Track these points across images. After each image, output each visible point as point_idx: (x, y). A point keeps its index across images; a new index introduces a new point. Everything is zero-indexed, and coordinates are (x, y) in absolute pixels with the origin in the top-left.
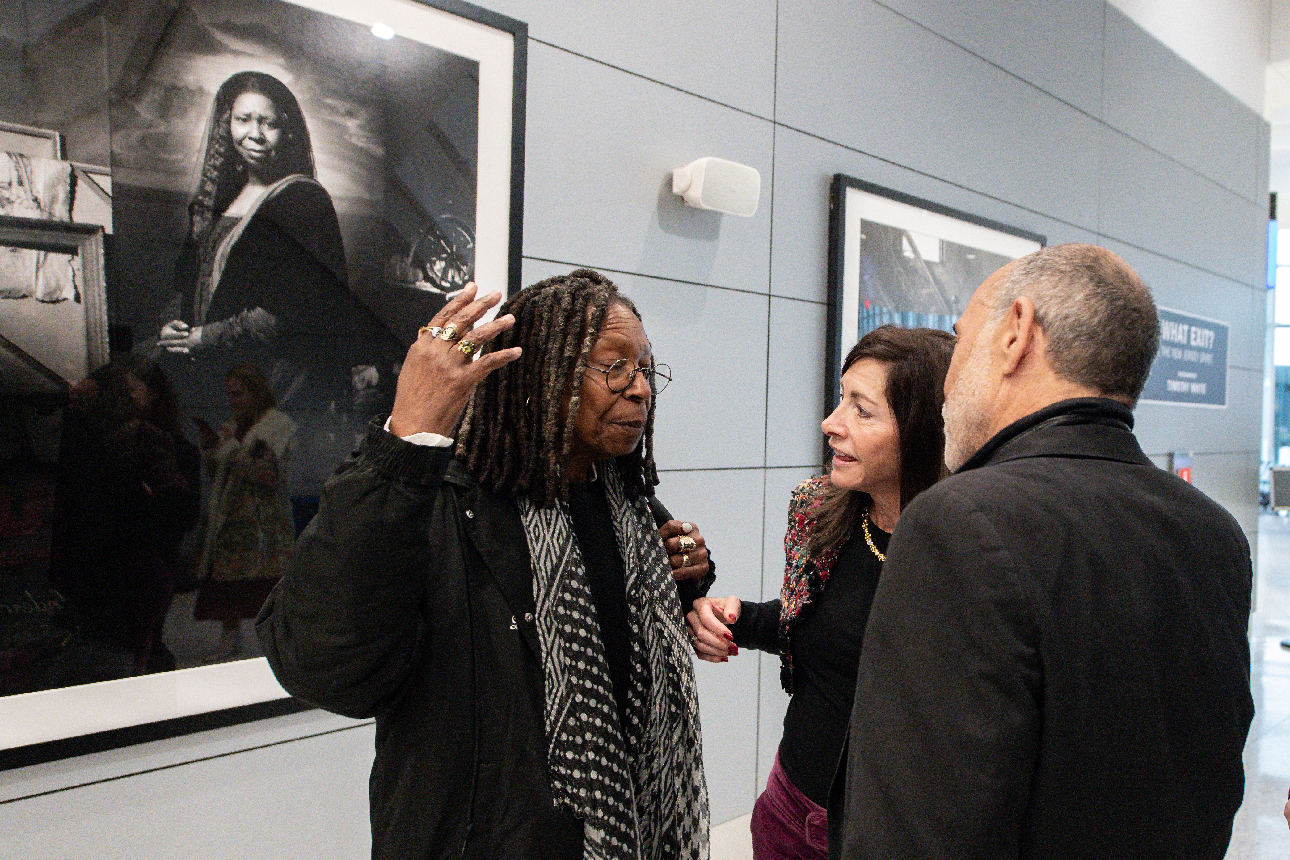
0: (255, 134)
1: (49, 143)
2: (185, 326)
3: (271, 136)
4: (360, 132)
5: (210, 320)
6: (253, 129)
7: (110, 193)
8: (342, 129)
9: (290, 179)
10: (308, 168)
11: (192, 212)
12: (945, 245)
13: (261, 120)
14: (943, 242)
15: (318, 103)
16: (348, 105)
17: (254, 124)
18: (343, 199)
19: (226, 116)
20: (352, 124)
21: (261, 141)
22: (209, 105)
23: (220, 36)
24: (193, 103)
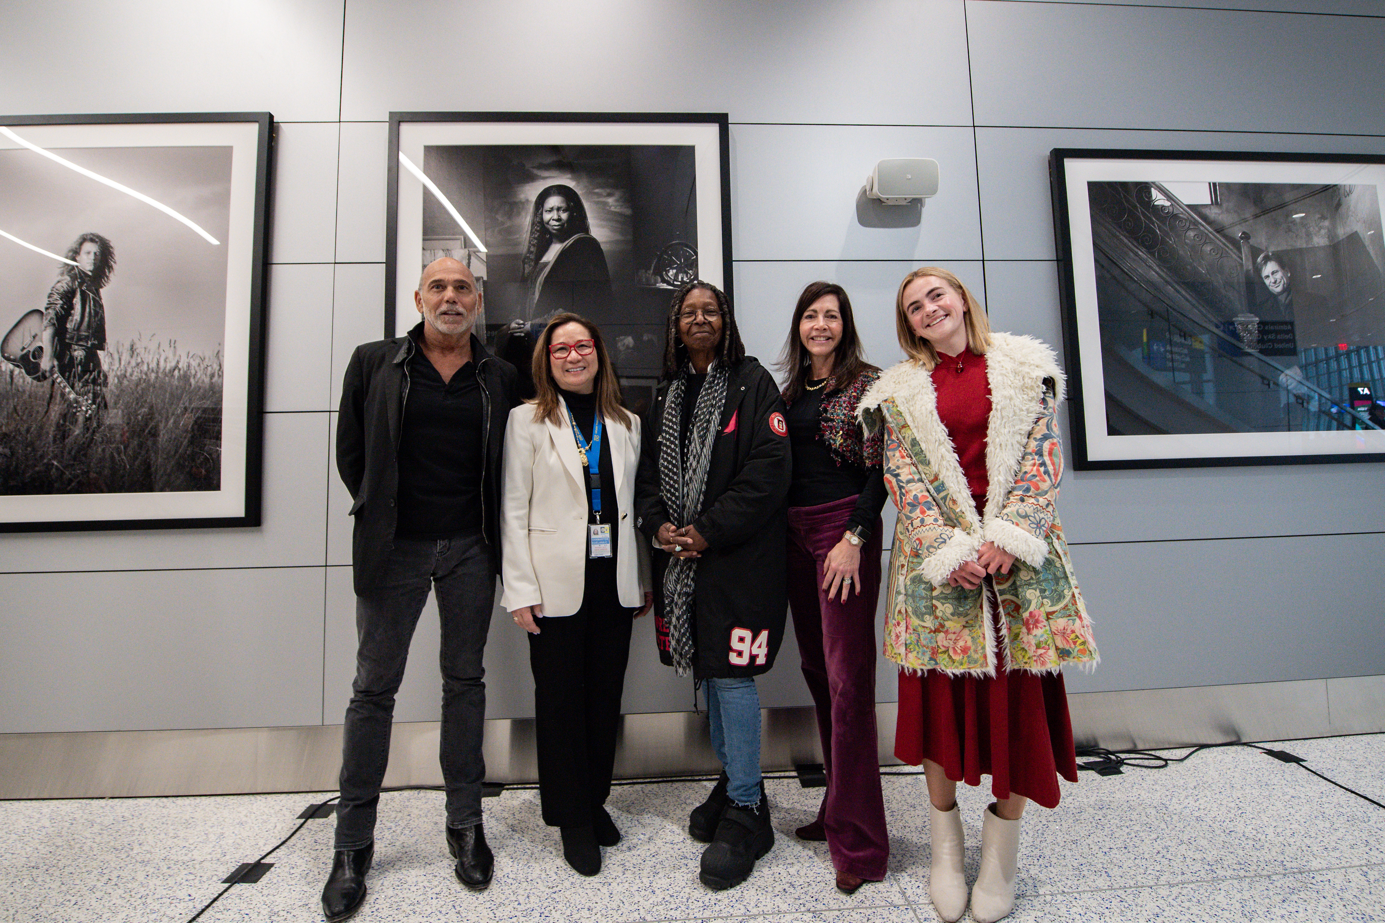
0: (556, 217)
1: (459, 242)
2: (522, 322)
3: (564, 216)
4: (616, 204)
5: (535, 317)
6: (554, 215)
7: (485, 260)
8: (605, 204)
9: (576, 237)
10: (586, 229)
11: (524, 263)
13: (559, 209)
15: (590, 193)
16: (608, 191)
17: (555, 212)
19: (540, 211)
20: (610, 200)
21: (559, 220)
22: (531, 208)
23: (536, 172)
24: (523, 208)
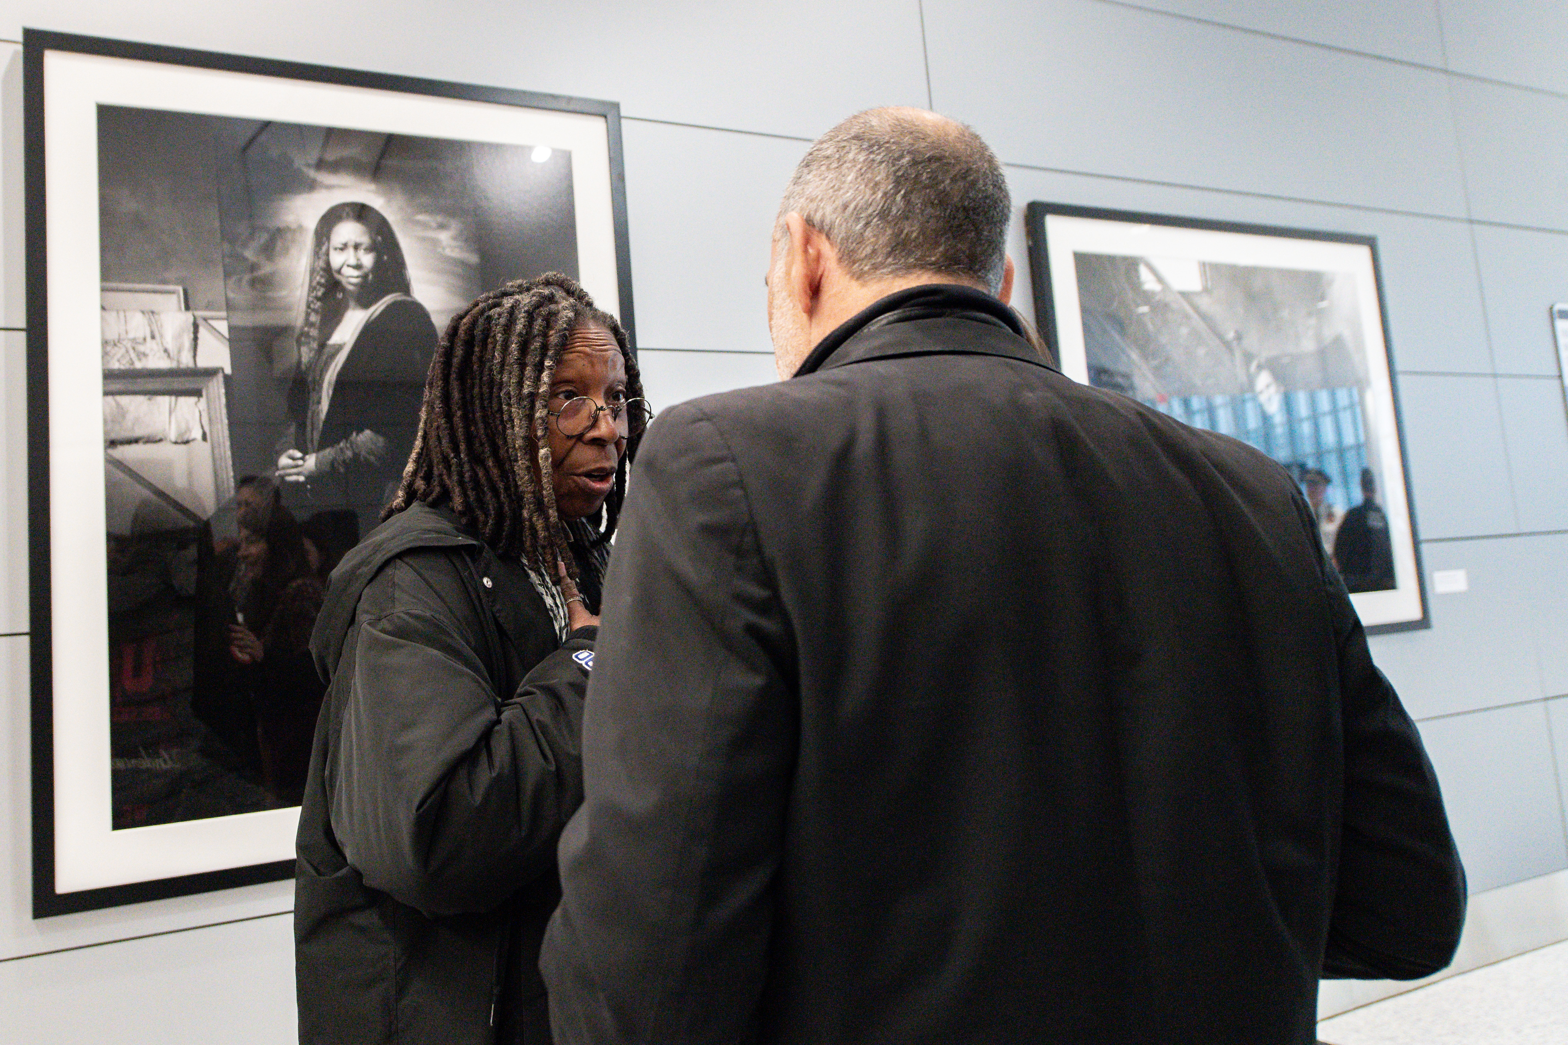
0: (353, 261)
1: (174, 298)
2: (299, 454)
3: (368, 260)
4: (454, 243)
5: (321, 447)
6: (350, 257)
7: (226, 335)
8: (435, 242)
9: (388, 299)
10: (405, 288)
11: (299, 343)
12: (1207, 268)
13: (356, 247)
14: (1203, 265)
15: (410, 221)
16: (439, 219)
17: (351, 251)
18: (441, 312)
19: (324, 248)
20: (444, 237)
21: (358, 267)
22: (308, 240)
23: (312, 173)
24: (293, 241)
